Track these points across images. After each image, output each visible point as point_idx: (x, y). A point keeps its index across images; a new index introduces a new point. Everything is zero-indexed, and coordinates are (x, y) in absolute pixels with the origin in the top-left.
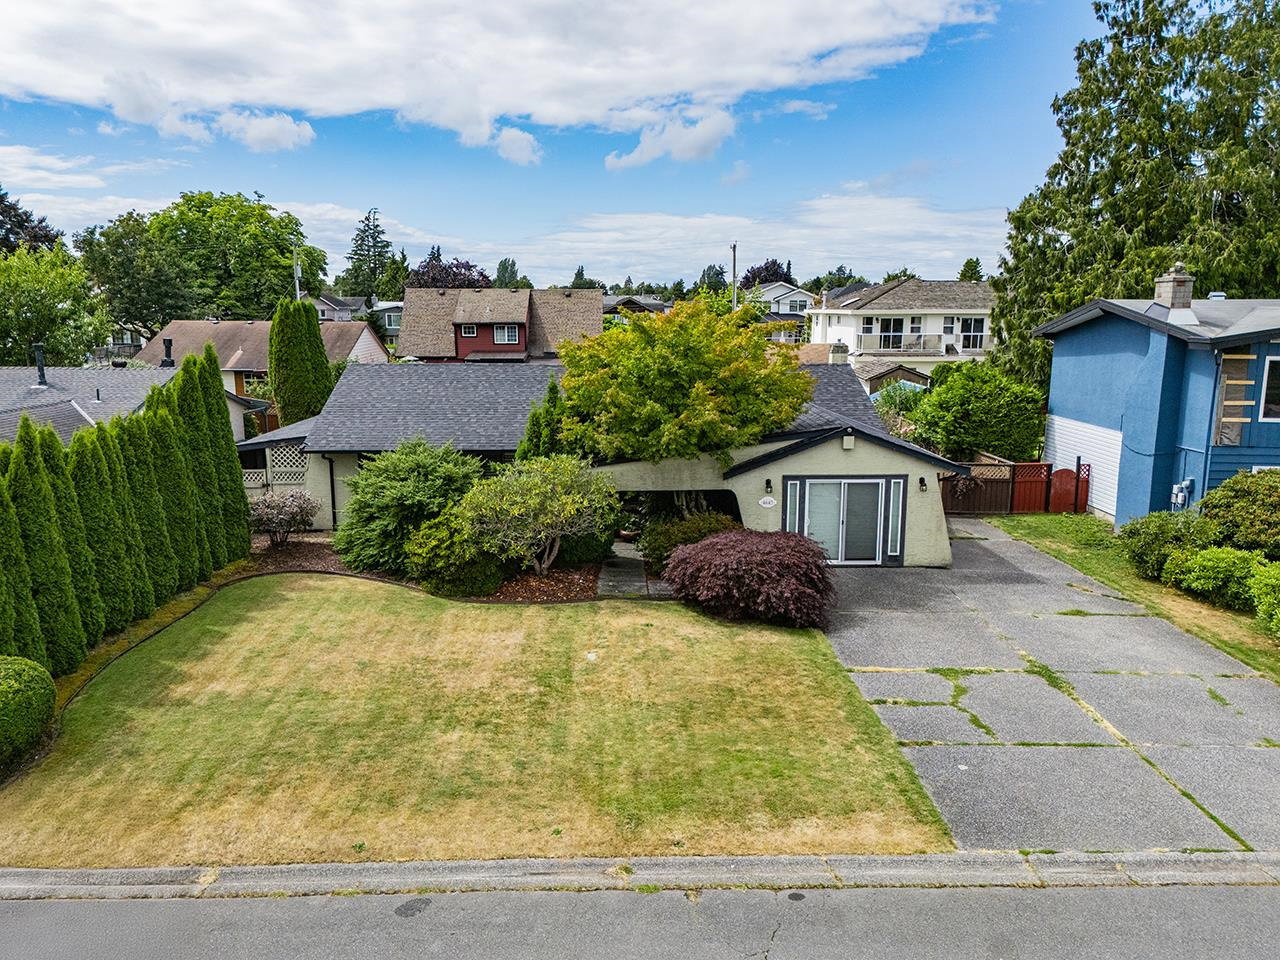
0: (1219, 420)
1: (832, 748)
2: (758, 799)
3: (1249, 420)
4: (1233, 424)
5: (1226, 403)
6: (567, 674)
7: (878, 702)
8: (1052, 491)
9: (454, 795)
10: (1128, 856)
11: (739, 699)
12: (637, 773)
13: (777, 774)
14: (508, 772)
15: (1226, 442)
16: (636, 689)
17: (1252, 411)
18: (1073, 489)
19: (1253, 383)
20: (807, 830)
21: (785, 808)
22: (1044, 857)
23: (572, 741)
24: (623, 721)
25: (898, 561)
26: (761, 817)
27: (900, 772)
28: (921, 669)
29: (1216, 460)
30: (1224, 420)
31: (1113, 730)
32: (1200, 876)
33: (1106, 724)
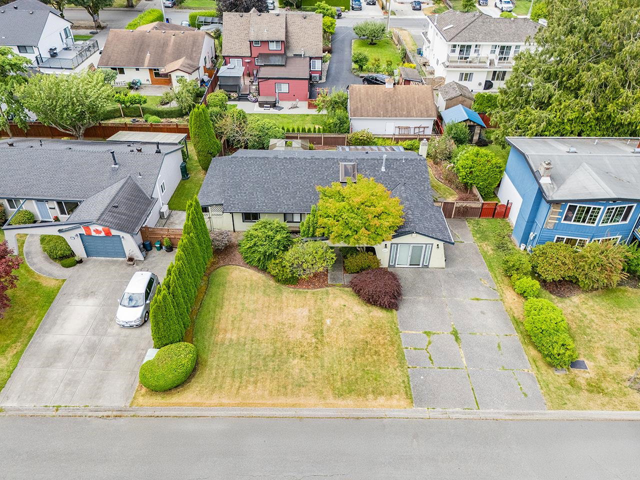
0: (547, 221)
1: (391, 370)
2: (371, 389)
3: (558, 222)
4: (552, 222)
5: (551, 216)
7: (406, 348)
8: (496, 211)
9: (300, 386)
10: (451, 410)
11: (369, 346)
12: (342, 379)
13: (376, 379)
14: (311, 378)
15: (548, 228)
16: (341, 343)
17: (559, 219)
18: (504, 211)
19: (562, 211)
20: (381, 400)
21: (377, 393)
22: (432, 410)
23: (326, 365)
24: (338, 356)
25: (427, 267)
26: (371, 396)
27: (406, 380)
28: (421, 332)
30: (549, 221)
31: (465, 362)
32: (464, 417)
33: (464, 360)
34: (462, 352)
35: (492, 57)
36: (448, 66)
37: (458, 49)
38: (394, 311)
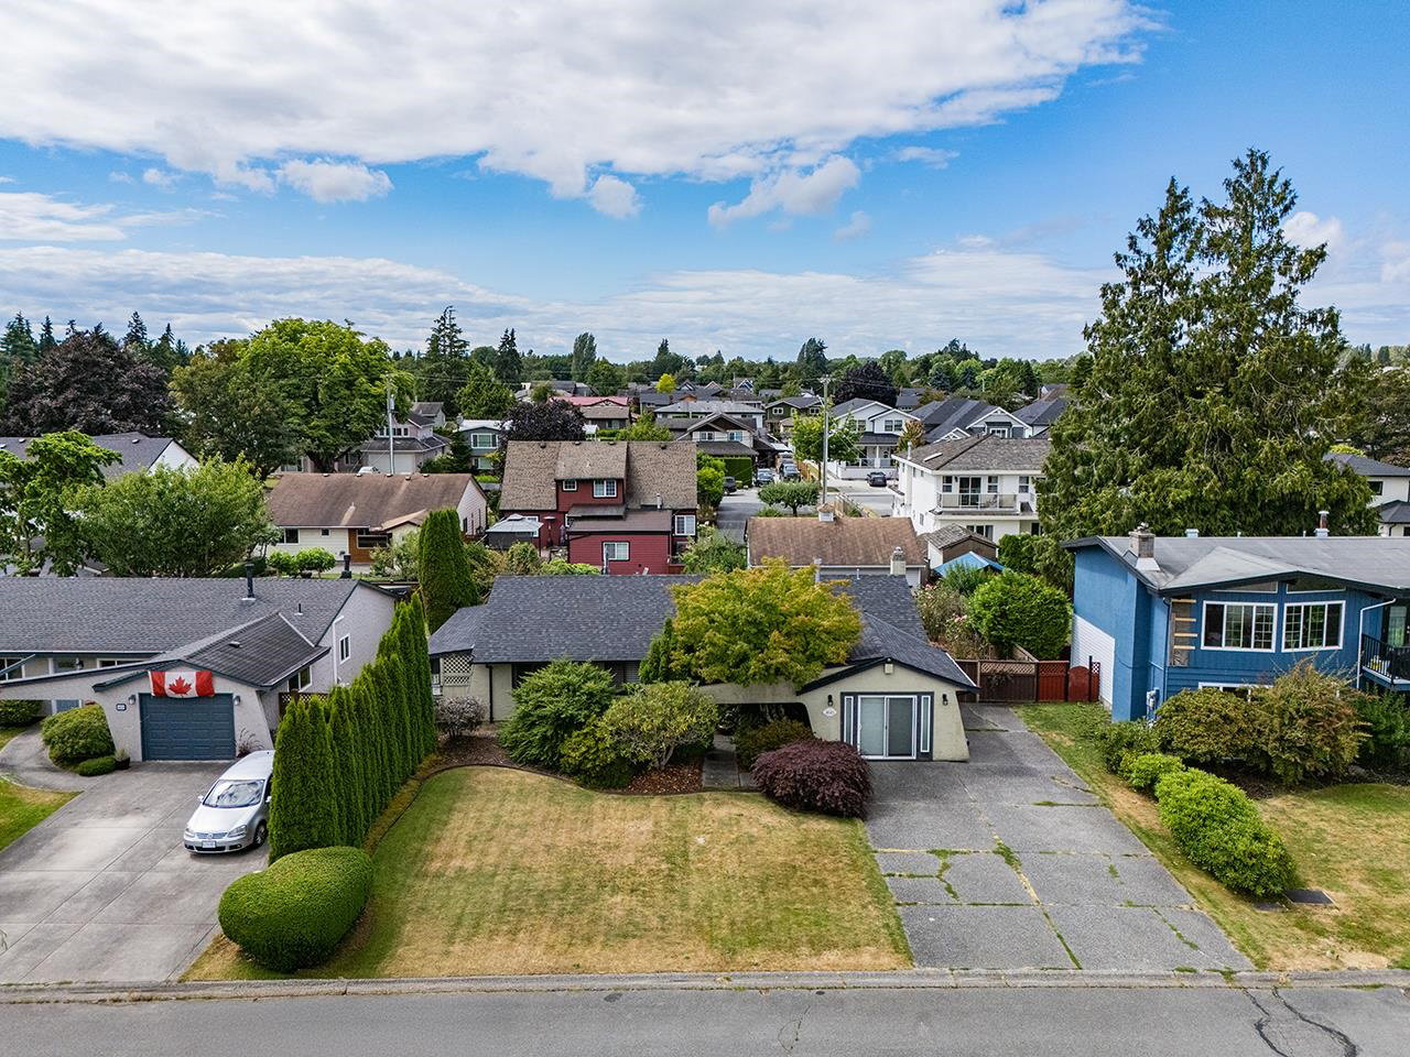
0: (1172, 647)
1: (854, 907)
2: (804, 939)
3: (1194, 648)
4: (1183, 650)
5: (1176, 635)
6: (685, 855)
7: (889, 875)
8: (1070, 684)
9: (625, 937)
10: (1010, 972)
11: (799, 873)
12: (733, 923)
13: (817, 924)
14: (655, 922)
15: (1178, 664)
16: (731, 866)
17: (1196, 642)
18: (1087, 682)
19: (1194, 620)
20: (831, 956)
21: (819, 945)
22: (963, 972)
23: (692, 903)
24: (724, 889)
25: (928, 757)
26: (805, 950)
27: (892, 922)
28: (923, 851)
29: (1171, 677)
30: (1176, 647)
31: (1033, 894)
32: (1045, 983)
33: (1031, 891)
34: (1025, 880)
35: (1023, 498)
36: (940, 513)
37: (956, 486)
38: (859, 823)
